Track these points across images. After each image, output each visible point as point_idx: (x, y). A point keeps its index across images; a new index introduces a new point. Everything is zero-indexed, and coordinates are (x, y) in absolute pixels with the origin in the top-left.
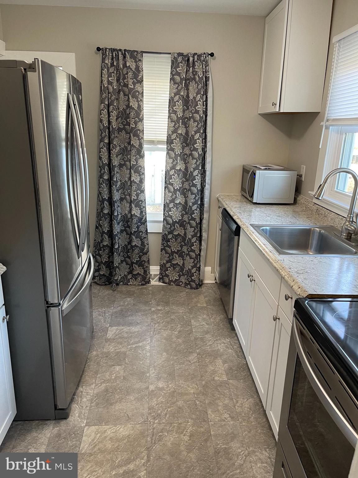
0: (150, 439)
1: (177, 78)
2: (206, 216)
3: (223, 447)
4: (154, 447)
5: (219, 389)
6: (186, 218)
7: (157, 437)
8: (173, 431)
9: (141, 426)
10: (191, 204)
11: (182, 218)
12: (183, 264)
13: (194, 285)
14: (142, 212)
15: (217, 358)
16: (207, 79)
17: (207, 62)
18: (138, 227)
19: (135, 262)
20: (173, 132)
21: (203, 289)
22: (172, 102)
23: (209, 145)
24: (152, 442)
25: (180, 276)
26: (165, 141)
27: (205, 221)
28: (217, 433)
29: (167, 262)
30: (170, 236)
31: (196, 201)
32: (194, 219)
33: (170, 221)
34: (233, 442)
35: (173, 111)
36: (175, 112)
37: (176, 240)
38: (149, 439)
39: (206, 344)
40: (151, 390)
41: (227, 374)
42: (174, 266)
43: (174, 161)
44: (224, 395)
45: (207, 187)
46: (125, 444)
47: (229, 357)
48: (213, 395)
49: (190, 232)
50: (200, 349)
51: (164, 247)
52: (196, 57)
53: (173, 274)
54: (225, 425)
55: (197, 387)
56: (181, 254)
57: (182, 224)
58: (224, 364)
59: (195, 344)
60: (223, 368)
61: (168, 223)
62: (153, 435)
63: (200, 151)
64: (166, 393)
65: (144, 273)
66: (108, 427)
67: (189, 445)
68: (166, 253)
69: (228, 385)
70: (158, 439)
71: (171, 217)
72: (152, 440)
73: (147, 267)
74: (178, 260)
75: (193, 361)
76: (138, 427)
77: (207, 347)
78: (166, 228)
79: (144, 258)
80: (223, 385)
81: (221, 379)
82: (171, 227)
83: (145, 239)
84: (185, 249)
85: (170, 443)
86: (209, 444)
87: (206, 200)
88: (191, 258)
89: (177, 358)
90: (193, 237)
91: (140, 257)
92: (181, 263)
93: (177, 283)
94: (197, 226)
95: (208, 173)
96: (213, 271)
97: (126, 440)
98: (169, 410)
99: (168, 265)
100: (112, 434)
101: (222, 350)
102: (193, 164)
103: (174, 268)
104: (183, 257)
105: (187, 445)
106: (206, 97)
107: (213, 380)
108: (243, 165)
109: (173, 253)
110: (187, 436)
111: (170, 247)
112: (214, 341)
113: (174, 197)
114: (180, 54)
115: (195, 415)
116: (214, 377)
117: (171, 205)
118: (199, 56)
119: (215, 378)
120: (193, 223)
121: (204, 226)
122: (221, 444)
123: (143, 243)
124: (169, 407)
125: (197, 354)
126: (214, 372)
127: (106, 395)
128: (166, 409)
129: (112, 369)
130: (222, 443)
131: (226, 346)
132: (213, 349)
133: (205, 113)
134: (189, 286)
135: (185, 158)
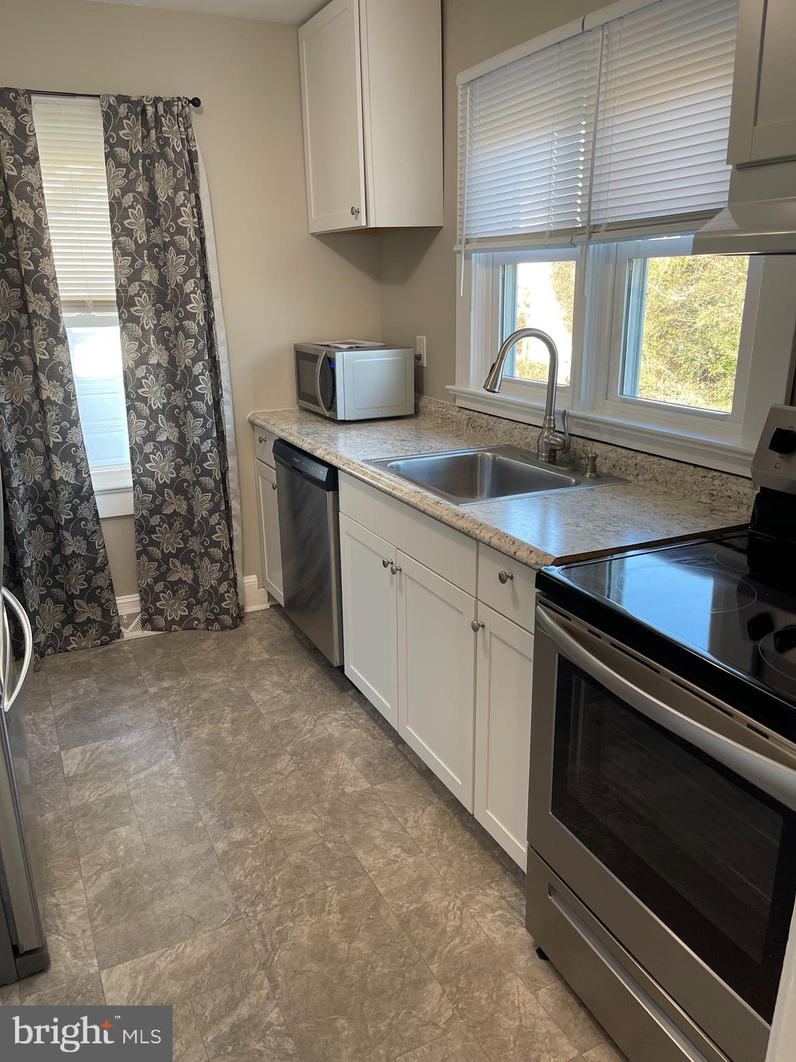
0: (261, 947)
1: (122, 152)
2: (231, 462)
3: (411, 908)
4: (276, 958)
5: (362, 807)
6: (186, 472)
7: (274, 936)
8: (302, 913)
9: (230, 928)
10: (197, 440)
11: (178, 473)
12: (196, 579)
13: (227, 619)
14: (78, 473)
15: (332, 751)
16: (193, 156)
17: (186, 118)
18: (74, 509)
19: (78, 593)
20: (131, 280)
21: (250, 625)
22: (117, 210)
23: (217, 304)
24: (267, 951)
25: (190, 607)
26: (114, 301)
27: (231, 475)
28: (392, 887)
29: (156, 580)
30: (155, 520)
31: (208, 432)
32: (209, 473)
33: (152, 485)
34: (428, 894)
35: (124, 229)
36: (130, 233)
37: (171, 525)
38: (258, 946)
39: (302, 731)
40: (220, 851)
41: (367, 776)
42: (174, 587)
43: (141, 345)
44: (377, 817)
45: (226, 397)
46: (210, 974)
47: (357, 743)
48: (355, 823)
49: (203, 504)
50: (291, 744)
51: (144, 546)
52: (160, 106)
53: (172, 605)
54: (400, 868)
55: (316, 817)
56: (185, 556)
57: (179, 487)
58: (352, 759)
59: (278, 736)
60: (354, 768)
61: (145, 490)
62: (263, 936)
63: (201, 318)
64: (257, 848)
65: (103, 616)
66: (155, 954)
67: (345, 928)
68: (151, 559)
69: (377, 795)
70: (276, 939)
71: (152, 475)
72: (265, 945)
73: (109, 600)
74: (182, 573)
75: (287, 771)
76: (223, 931)
77: (304, 737)
78: (143, 502)
79: (99, 580)
80: (366, 797)
81: (358, 790)
82: (155, 498)
83: (96, 536)
84: (194, 544)
85: (305, 938)
86: (383, 913)
87: (228, 427)
88: (213, 561)
89: (251, 775)
90: (211, 512)
91: (88, 579)
92: (188, 576)
93: (186, 623)
94: (217, 488)
95: (223, 367)
96: (263, 583)
97: (209, 966)
98: (277, 877)
99: (159, 587)
100: (172, 965)
101: (337, 734)
102: (188, 348)
103: (175, 592)
104: (191, 563)
105: (342, 930)
106: (197, 197)
107: (344, 794)
108: (295, 344)
109: (166, 557)
110: (335, 913)
111: (157, 544)
112: (315, 721)
113: (152, 427)
114: (122, 99)
115: (334, 870)
116: (343, 789)
117: (149, 448)
118: (168, 105)
119: (346, 790)
120: (208, 482)
121: (232, 485)
122: (406, 905)
123: (91, 546)
124: (274, 873)
125: (291, 755)
126: (339, 780)
127: (120, 894)
128: (269, 878)
129: (109, 837)
130: (407, 903)
131: (342, 723)
132: (318, 737)
133: (200, 231)
134: (217, 626)
135: (167, 337)
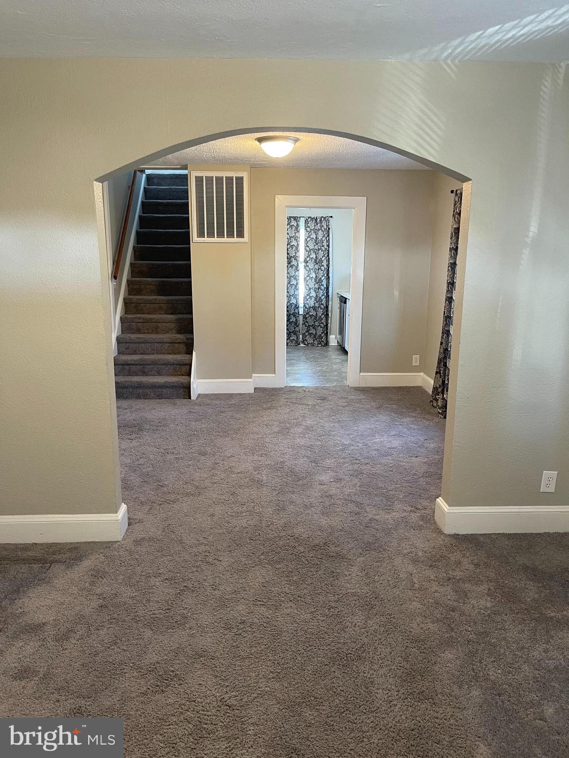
2: (330, 303)
10: (321, 296)
11: (315, 304)
12: (316, 332)
13: (324, 344)
14: (297, 301)
16: (329, 229)
17: (329, 221)
18: (294, 310)
19: (292, 331)
23: (331, 263)
25: (314, 341)
27: (330, 306)
29: (306, 332)
30: (307, 316)
31: (324, 294)
32: (323, 305)
37: (311, 318)
42: (310, 334)
45: (330, 286)
49: (320, 312)
51: (305, 322)
53: (309, 339)
56: (314, 327)
57: (314, 308)
61: (306, 308)
63: (325, 266)
65: (296, 339)
68: (306, 326)
71: (308, 304)
74: (312, 331)
79: (297, 329)
82: (308, 310)
84: (317, 324)
87: (330, 293)
88: (321, 327)
90: (322, 315)
93: (313, 345)
94: (325, 308)
95: (331, 278)
102: (322, 273)
106: (329, 238)
109: (309, 326)
118: (325, 218)
121: (330, 309)
123: (296, 320)
133: (328, 246)
134: (320, 345)
135: (317, 271)
